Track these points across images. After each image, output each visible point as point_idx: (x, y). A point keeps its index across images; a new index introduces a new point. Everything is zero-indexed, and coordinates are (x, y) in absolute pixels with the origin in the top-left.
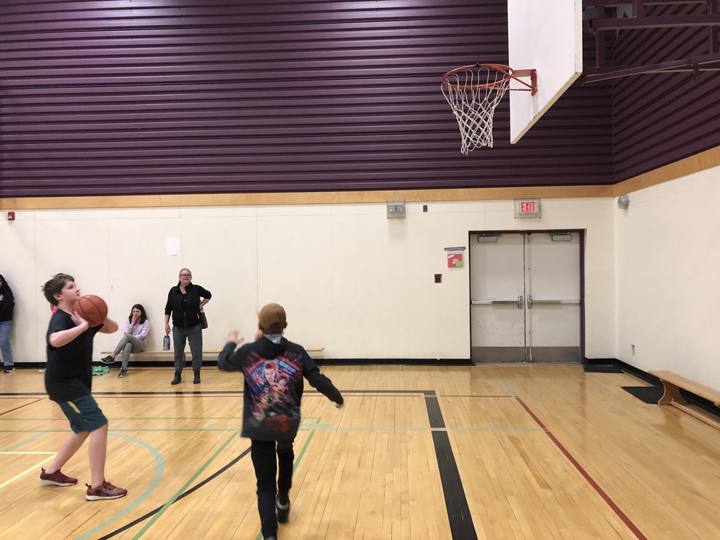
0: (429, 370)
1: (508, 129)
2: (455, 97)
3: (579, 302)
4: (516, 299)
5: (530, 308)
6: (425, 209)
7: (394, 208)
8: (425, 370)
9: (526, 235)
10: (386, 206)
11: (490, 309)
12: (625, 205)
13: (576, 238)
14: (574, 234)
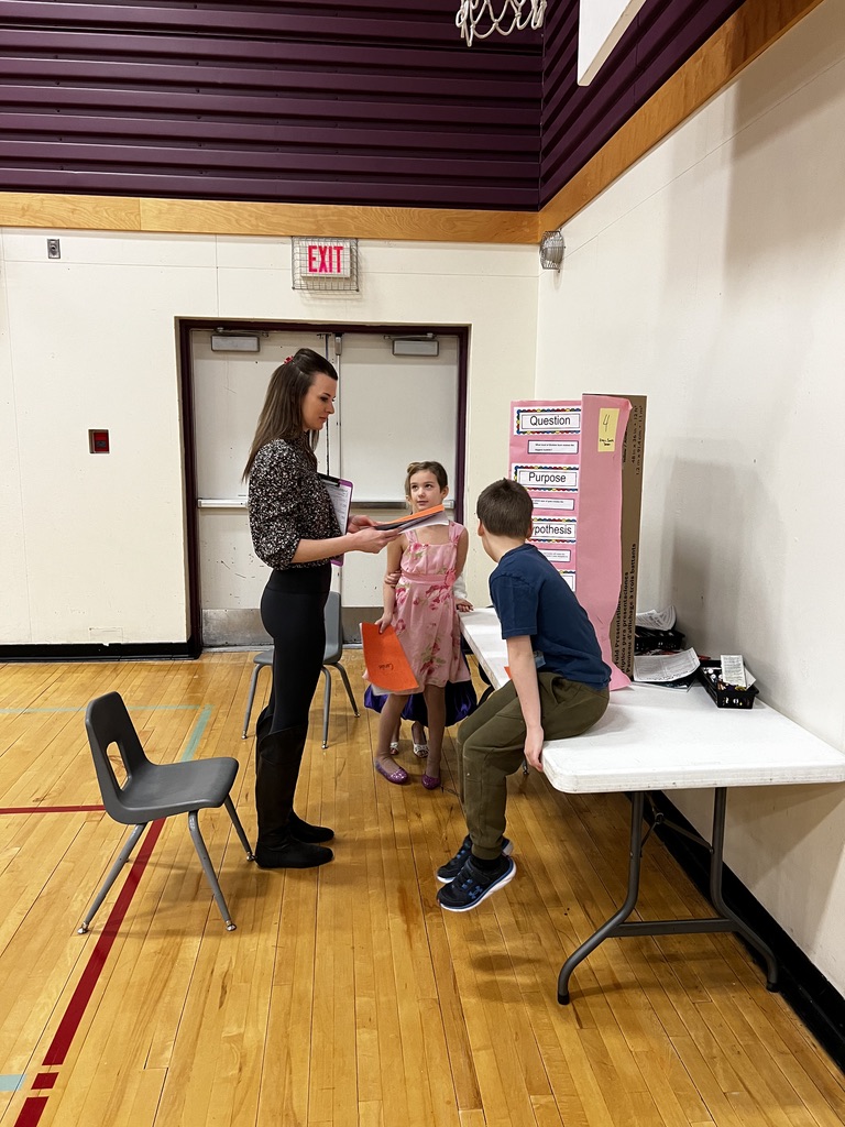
6: (54, 249)
9: (332, 338)
12: (555, 259)
13: (451, 352)
14: (445, 339)
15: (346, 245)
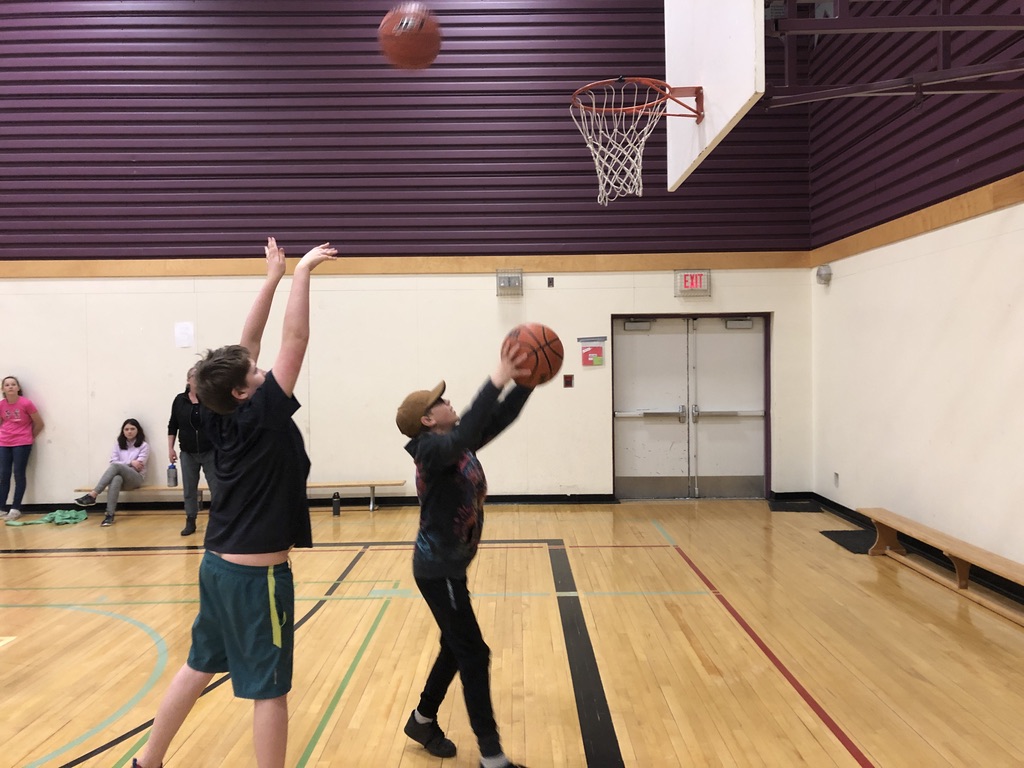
0: (555, 511)
1: (664, 171)
2: (589, 126)
3: (762, 413)
4: (675, 410)
5: (695, 422)
6: (551, 282)
7: (506, 281)
8: (549, 510)
9: (691, 321)
10: (495, 278)
11: (641, 423)
12: (826, 279)
13: (759, 324)
14: (756, 319)
15: (705, 273)
